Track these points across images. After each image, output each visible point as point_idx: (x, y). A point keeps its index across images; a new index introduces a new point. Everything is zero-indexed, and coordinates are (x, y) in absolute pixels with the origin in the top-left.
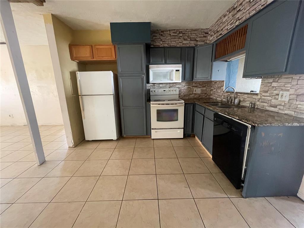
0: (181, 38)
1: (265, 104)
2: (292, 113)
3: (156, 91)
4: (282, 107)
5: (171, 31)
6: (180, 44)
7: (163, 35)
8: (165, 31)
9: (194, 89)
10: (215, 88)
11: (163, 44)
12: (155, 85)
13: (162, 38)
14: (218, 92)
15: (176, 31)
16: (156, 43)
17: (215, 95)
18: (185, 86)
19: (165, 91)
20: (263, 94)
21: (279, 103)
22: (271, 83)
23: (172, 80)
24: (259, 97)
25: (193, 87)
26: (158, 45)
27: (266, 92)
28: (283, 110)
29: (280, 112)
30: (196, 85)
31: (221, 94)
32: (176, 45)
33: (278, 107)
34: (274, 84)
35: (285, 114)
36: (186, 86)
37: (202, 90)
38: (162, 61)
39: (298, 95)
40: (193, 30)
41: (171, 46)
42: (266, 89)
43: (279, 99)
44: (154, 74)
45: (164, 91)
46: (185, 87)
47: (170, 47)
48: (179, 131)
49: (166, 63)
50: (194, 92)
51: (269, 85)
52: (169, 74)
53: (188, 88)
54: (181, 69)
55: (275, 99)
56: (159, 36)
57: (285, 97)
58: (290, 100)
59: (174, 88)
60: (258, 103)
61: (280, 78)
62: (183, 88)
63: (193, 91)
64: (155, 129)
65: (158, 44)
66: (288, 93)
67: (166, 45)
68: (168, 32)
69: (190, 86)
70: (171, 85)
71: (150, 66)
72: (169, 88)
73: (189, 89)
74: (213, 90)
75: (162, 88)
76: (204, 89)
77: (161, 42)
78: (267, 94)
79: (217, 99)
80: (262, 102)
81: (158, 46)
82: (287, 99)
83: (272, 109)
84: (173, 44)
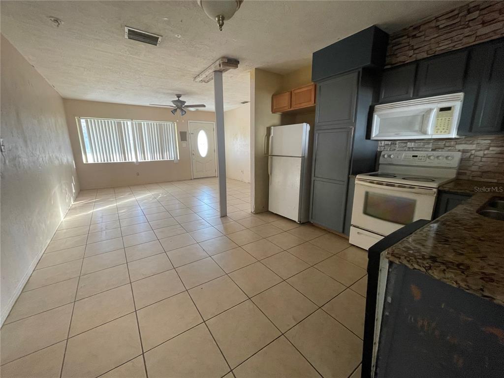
0: (471, 24)
3: (392, 156)
5: (440, 19)
6: (465, 40)
7: (417, 35)
8: (424, 24)
11: (415, 56)
12: (396, 144)
13: (413, 42)
15: (456, 12)
16: (398, 57)
18: (490, 146)
19: (417, 156)
23: (425, 133)
26: (400, 62)
32: (454, 46)
36: (491, 149)
38: (408, 92)
41: (437, 53)
44: (383, 121)
45: (413, 156)
46: (488, 149)
47: (434, 57)
49: (417, 96)
52: (419, 119)
53: (502, 152)
54: (458, 104)
56: (408, 40)
59: (449, 151)
62: (481, 153)
64: (358, 228)
65: (402, 58)
67: (423, 56)
68: (433, 24)
70: (441, 144)
71: (376, 106)
72: (433, 150)
75: (413, 151)
77: (411, 53)
84: (444, 46)
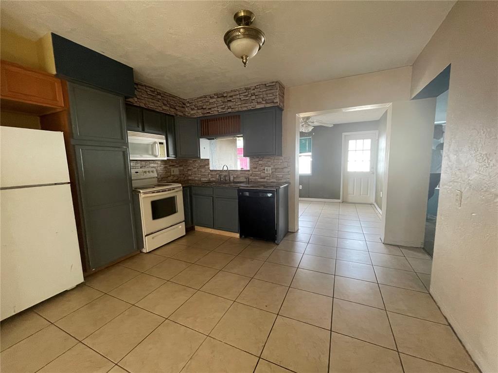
0: (160, 100)
1: (257, 177)
2: (275, 180)
4: (268, 178)
6: (159, 108)
8: (140, 85)
9: (172, 169)
10: (195, 168)
11: (138, 103)
14: (201, 172)
15: (153, 90)
17: (197, 175)
19: (138, 172)
20: (254, 170)
21: (266, 175)
22: (258, 161)
23: (156, 156)
24: (251, 172)
25: (170, 166)
27: (256, 168)
28: (269, 179)
29: (268, 181)
30: (173, 164)
31: (208, 173)
32: (155, 109)
33: (266, 178)
34: (260, 162)
35: (271, 182)
36: (162, 166)
37: (180, 171)
38: (138, 127)
39: (276, 169)
40: (171, 96)
41: (149, 108)
42: (255, 166)
43: (266, 172)
47: (148, 110)
48: (180, 227)
49: (144, 131)
50: (172, 174)
51: (257, 163)
52: (150, 147)
53: (165, 168)
54: (164, 141)
55: (263, 172)
57: (269, 170)
58: (272, 172)
59: (149, 167)
60: (251, 177)
61: (263, 158)
62: (159, 169)
63: (171, 172)
64: (152, 233)
66: (270, 168)
67: (142, 105)
69: (167, 165)
72: (142, 168)
73: (167, 169)
74: (190, 170)
76: (182, 168)
77: (136, 99)
78: (257, 170)
79: (202, 179)
80: (254, 176)
81: (132, 104)
82: (270, 172)
83: (262, 180)
84: (151, 106)
